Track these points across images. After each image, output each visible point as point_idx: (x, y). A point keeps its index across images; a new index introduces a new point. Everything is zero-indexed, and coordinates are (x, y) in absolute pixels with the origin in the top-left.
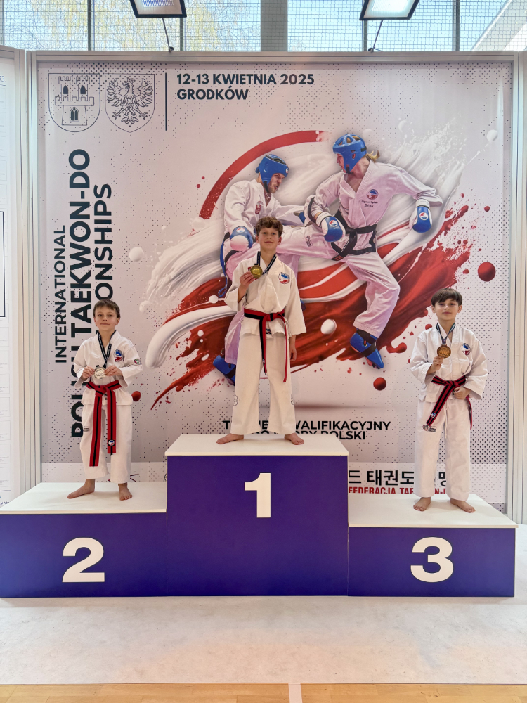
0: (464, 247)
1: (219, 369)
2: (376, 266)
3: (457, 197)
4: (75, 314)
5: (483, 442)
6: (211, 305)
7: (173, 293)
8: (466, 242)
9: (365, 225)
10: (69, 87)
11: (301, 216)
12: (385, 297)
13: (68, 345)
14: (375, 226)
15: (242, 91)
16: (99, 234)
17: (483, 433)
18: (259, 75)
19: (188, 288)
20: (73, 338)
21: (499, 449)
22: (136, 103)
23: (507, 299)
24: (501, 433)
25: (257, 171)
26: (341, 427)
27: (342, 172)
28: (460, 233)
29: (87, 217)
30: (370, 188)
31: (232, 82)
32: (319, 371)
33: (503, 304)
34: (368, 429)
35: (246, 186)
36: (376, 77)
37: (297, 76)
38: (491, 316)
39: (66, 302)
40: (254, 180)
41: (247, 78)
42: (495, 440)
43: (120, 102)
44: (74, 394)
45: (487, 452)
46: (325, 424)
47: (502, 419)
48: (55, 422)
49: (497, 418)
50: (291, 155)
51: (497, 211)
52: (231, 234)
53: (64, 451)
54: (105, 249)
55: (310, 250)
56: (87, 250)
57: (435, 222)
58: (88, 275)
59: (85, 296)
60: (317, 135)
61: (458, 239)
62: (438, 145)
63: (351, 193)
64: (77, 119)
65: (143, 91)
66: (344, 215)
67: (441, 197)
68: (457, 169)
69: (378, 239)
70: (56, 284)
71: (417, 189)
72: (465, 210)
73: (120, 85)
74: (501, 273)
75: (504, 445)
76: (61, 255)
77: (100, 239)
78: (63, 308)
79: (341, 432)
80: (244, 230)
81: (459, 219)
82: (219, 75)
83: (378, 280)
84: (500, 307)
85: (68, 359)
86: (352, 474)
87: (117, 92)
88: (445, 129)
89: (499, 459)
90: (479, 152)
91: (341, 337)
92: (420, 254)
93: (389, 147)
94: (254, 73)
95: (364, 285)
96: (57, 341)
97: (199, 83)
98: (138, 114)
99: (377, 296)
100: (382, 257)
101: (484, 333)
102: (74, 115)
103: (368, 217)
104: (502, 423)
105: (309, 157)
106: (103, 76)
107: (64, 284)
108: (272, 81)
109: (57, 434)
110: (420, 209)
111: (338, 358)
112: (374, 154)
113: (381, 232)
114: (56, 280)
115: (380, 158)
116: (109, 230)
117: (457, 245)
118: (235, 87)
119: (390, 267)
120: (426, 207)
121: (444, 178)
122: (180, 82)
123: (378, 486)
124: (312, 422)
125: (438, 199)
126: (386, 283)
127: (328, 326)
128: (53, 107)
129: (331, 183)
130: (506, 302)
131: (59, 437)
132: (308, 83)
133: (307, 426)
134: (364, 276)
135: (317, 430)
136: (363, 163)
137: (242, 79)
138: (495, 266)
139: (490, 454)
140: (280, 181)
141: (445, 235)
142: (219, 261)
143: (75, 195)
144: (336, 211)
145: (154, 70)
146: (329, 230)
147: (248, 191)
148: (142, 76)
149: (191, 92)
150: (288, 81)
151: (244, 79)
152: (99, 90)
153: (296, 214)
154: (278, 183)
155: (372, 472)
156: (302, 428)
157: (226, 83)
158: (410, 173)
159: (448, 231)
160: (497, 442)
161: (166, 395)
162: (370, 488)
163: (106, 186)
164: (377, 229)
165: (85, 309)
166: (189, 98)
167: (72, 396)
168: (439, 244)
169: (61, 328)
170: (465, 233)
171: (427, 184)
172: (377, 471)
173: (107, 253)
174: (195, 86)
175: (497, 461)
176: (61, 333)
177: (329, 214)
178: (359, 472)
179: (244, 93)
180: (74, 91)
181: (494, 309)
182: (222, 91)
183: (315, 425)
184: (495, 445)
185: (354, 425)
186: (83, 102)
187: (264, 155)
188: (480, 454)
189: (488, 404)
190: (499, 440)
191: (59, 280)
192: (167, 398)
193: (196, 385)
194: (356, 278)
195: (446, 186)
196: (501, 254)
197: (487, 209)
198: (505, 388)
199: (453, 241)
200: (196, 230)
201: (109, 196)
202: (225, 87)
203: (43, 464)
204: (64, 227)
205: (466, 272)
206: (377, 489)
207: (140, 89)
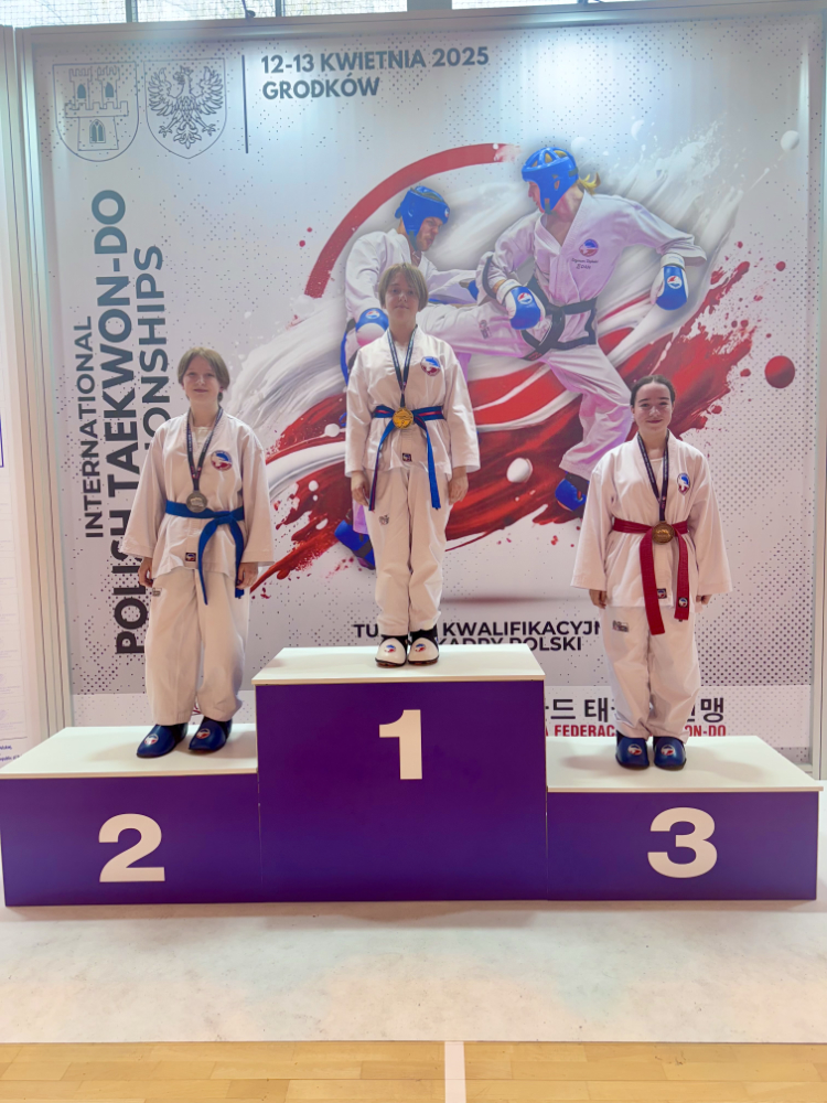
0: (743, 331)
1: (344, 543)
2: (596, 367)
3: (729, 249)
4: (112, 459)
5: (773, 651)
6: (329, 440)
7: (267, 422)
8: (745, 323)
9: (578, 300)
10: (86, 87)
11: (472, 288)
12: (612, 418)
13: (105, 509)
14: (594, 301)
15: (369, 81)
16: (147, 327)
17: (773, 636)
18: (396, 53)
19: (291, 413)
20: (112, 499)
21: (799, 662)
22: (197, 108)
23: (814, 416)
24: (804, 635)
25: (397, 215)
26: (541, 631)
27: (538, 212)
28: (736, 309)
29: (126, 301)
30: (585, 238)
31: (352, 67)
32: (504, 541)
33: (808, 426)
34: (585, 633)
35: (379, 240)
36: (594, 47)
37: (461, 51)
38: (788, 446)
39: (98, 440)
40: (393, 231)
41: (377, 58)
42: (792, 647)
43: (170, 108)
44: (117, 586)
45: (780, 666)
46: (516, 626)
47: (804, 612)
48: (90, 631)
49: (796, 613)
50: (454, 185)
51: (798, 269)
52: (357, 320)
53: (106, 675)
54: (156, 353)
55: (487, 343)
56: (127, 356)
57: (694, 292)
58: (131, 396)
59: (127, 430)
60: (495, 151)
61: (732, 318)
62: (697, 159)
63: (553, 247)
64: (101, 139)
65: (206, 87)
66: (543, 284)
67: (703, 249)
68: (731, 200)
69: (600, 322)
70: (82, 412)
71: (663, 237)
72: (743, 268)
73: (170, 78)
74: (804, 374)
75: (807, 654)
76: (87, 365)
77: (147, 335)
78: (94, 451)
79: (541, 639)
80: (378, 315)
81: (734, 286)
82: (331, 55)
83: (599, 391)
84: (803, 429)
85: (106, 531)
86: (559, 705)
87: (165, 92)
88: (710, 133)
89: (799, 677)
90: (767, 170)
91: (540, 487)
92: (669, 345)
93: (617, 165)
94: (388, 50)
95: (577, 402)
96: (87, 503)
97: (298, 70)
98: (200, 128)
99: (599, 416)
100: (607, 352)
101: (776, 474)
102: (97, 134)
103: (580, 288)
104: (804, 620)
105: (482, 189)
106: (141, 64)
107: (93, 411)
108: (418, 62)
109: (95, 650)
110: (668, 271)
111: (535, 520)
112: (590, 181)
113: (604, 311)
114: (80, 405)
115: (601, 186)
116: (161, 321)
117: (730, 328)
118: (357, 74)
119: (618, 369)
120: (680, 267)
121: (709, 217)
122: (267, 70)
123: (602, 723)
124: (495, 624)
125: (699, 253)
126: (611, 395)
127: (518, 469)
128: (62, 120)
129: (520, 231)
130: (812, 422)
131: (98, 654)
132: (480, 62)
133: (488, 631)
134: (576, 385)
135: (504, 636)
136: (573, 195)
137: (368, 60)
138: (794, 361)
139: (784, 670)
140: (436, 230)
141: (710, 312)
142: (339, 367)
143: (105, 266)
144: (530, 277)
145: (223, 50)
146: (518, 311)
147: (383, 249)
148: (204, 63)
149: (285, 87)
150: (445, 60)
151: (373, 60)
152: (135, 90)
153: (462, 284)
154: (433, 234)
155: (593, 701)
156: (479, 634)
157: (342, 68)
158: (651, 209)
159: (716, 307)
160: (796, 651)
161: (262, 585)
162: (590, 727)
163: (153, 250)
164: (597, 307)
165: (128, 451)
166: (282, 97)
167: (115, 589)
168: (701, 328)
169: (91, 483)
170: (743, 308)
171: (680, 228)
172: (600, 700)
173: (160, 359)
174: (291, 76)
175: (795, 681)
176: (92, 490)
177: (518, 284)
178: (571, 701)
179: (373, 85)
180: (97, 94)
181: (792, 434)
182: (336, 82)
183: (501, 629)
184: (792, 655)
185: (563, 628)
186: (111, 111)
187: (408, 189)
188: (769, 670)
189: (782, 590)
190: (799, 647)
191: (85, 405)
192: (264, 590)
193: (308, 569)
194: (564, 389)
195: (711, 228)
196: (804, 342)
197: (781, 266)
198: (810, 562)
199: (724, 322)
200: (301, 317)
201: (159, 266)
202: (342, 75)
203: (75, 696)
204: (89, 318)
205: (746, 373)
206: (601, 727)
207: (202, 84)
